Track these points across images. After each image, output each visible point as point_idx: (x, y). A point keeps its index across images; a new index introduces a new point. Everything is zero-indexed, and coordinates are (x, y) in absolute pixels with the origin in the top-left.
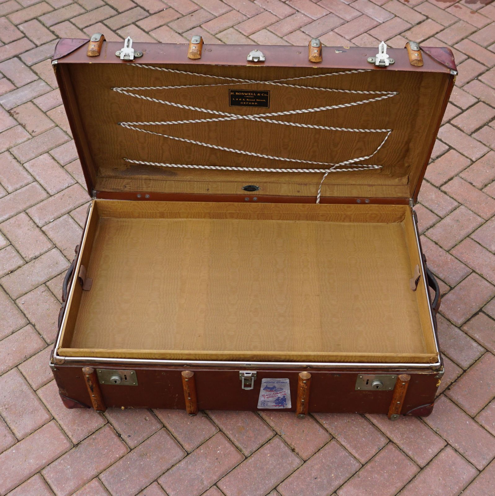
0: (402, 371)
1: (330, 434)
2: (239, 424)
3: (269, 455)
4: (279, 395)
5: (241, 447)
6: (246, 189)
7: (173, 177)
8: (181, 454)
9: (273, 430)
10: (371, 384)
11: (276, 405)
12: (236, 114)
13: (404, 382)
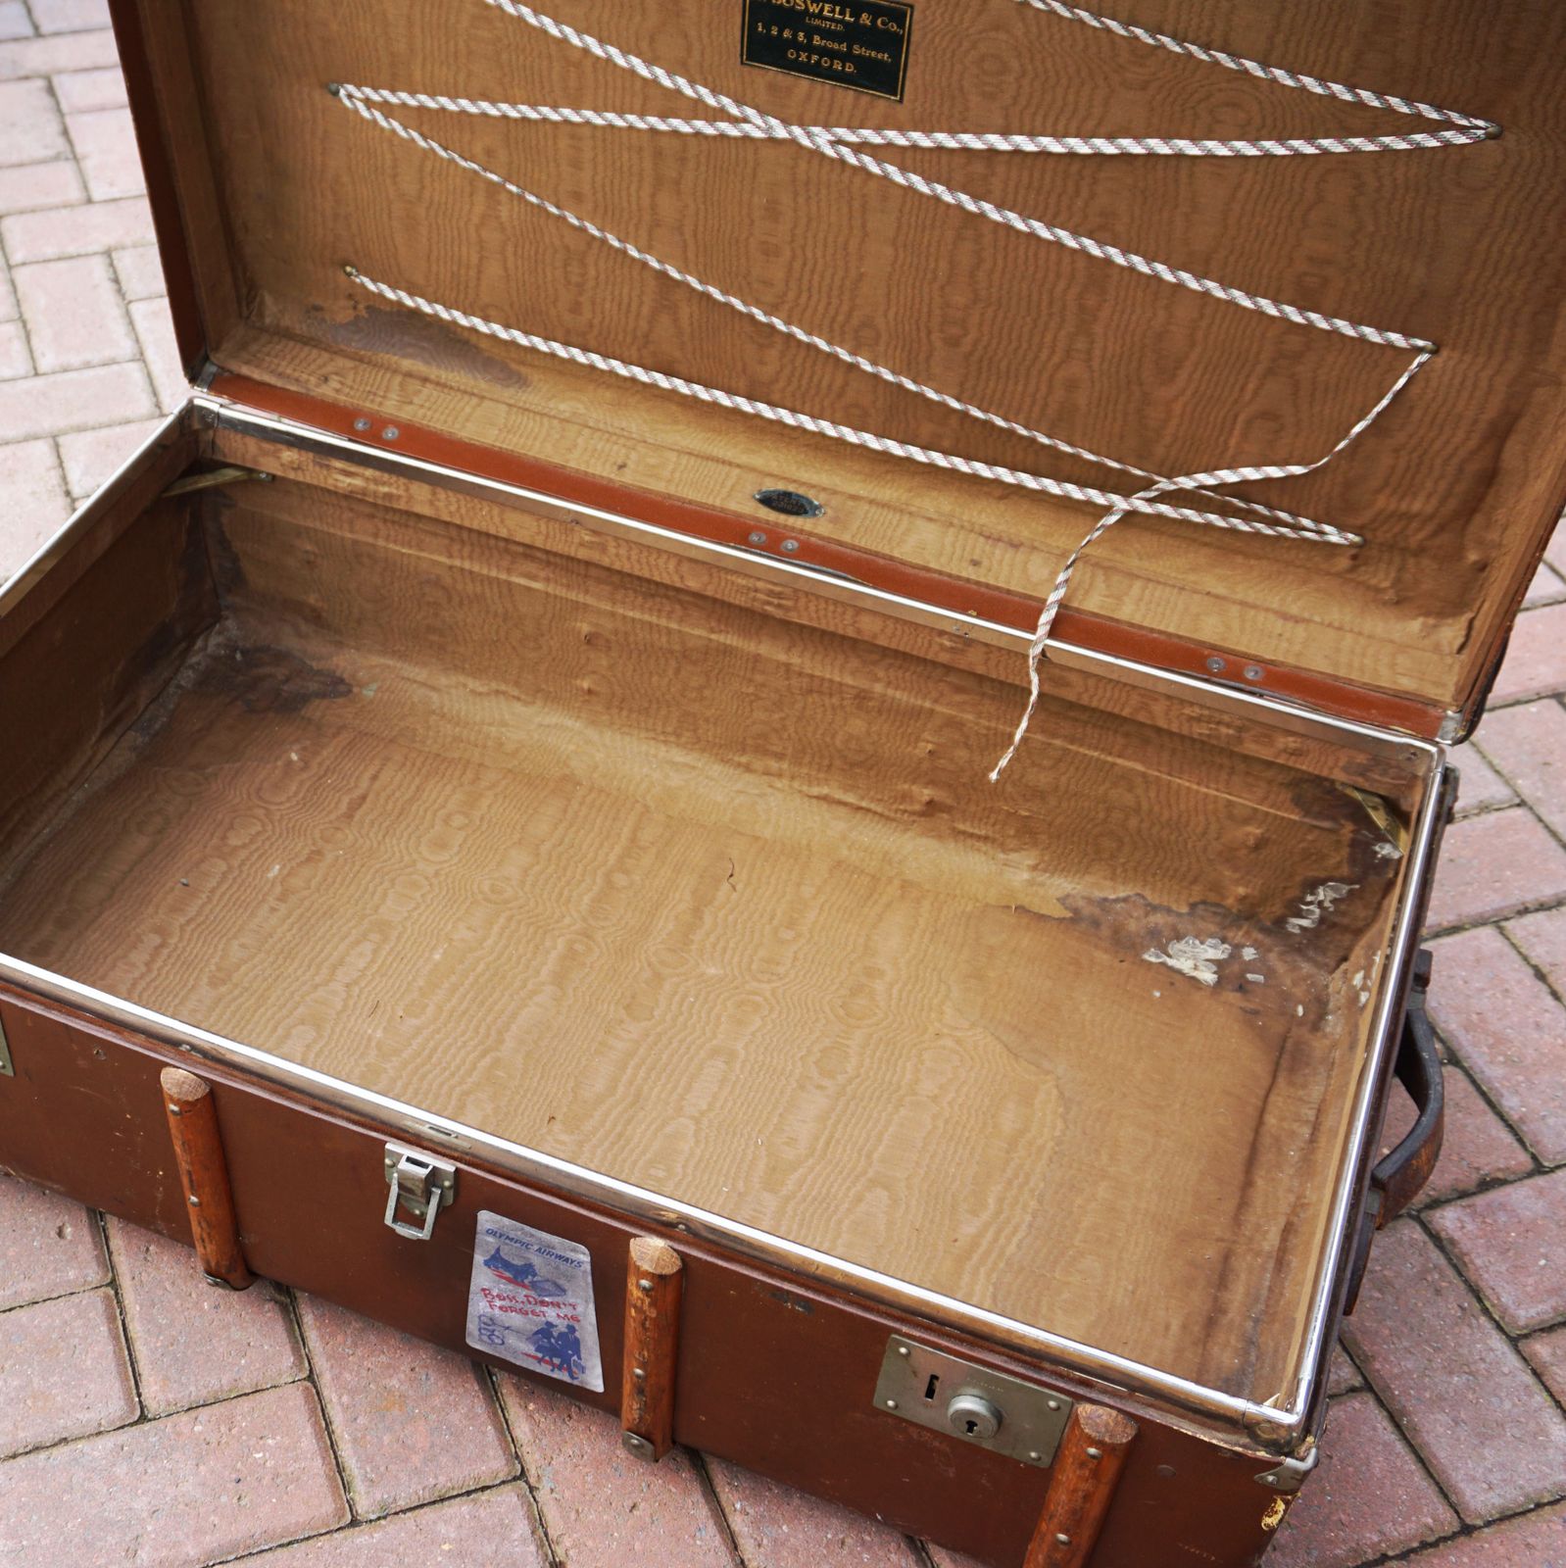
0: (1105, 1391)
2: (394, 1382)
3: (446, 1547)
4: (551, 1314)
5: (356, 1472)
6: (769, 500)
8: (113, 1405)
9: (517, 1457)
10: (946, 1404)
11: (540, 1355)
12: (762, 112)
13: (1099, 1444)
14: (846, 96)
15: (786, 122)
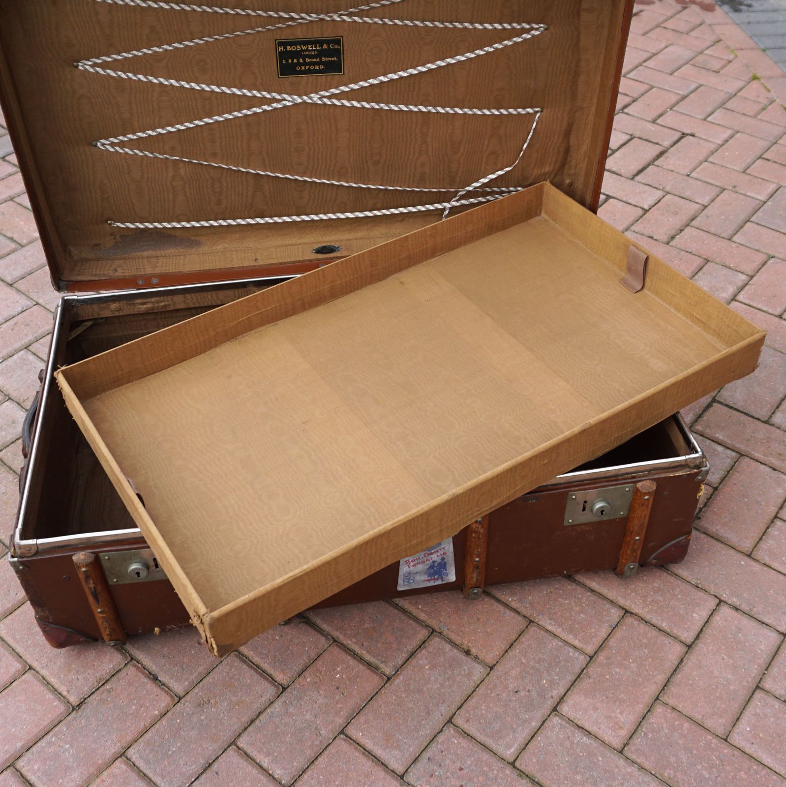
0: (641, 477)
1: (524, 616)
2: (367, 625)
3: (427, 667)
5: (377, 662)
6: (319, 251)
7: (195, 249)
8: (270, 691)
9: (427, 626)
10: (592, 510)
11: (429, 578)
12: (290, 95)
13: (648, 493)
14: (322, 78)
15: (300, 96)
